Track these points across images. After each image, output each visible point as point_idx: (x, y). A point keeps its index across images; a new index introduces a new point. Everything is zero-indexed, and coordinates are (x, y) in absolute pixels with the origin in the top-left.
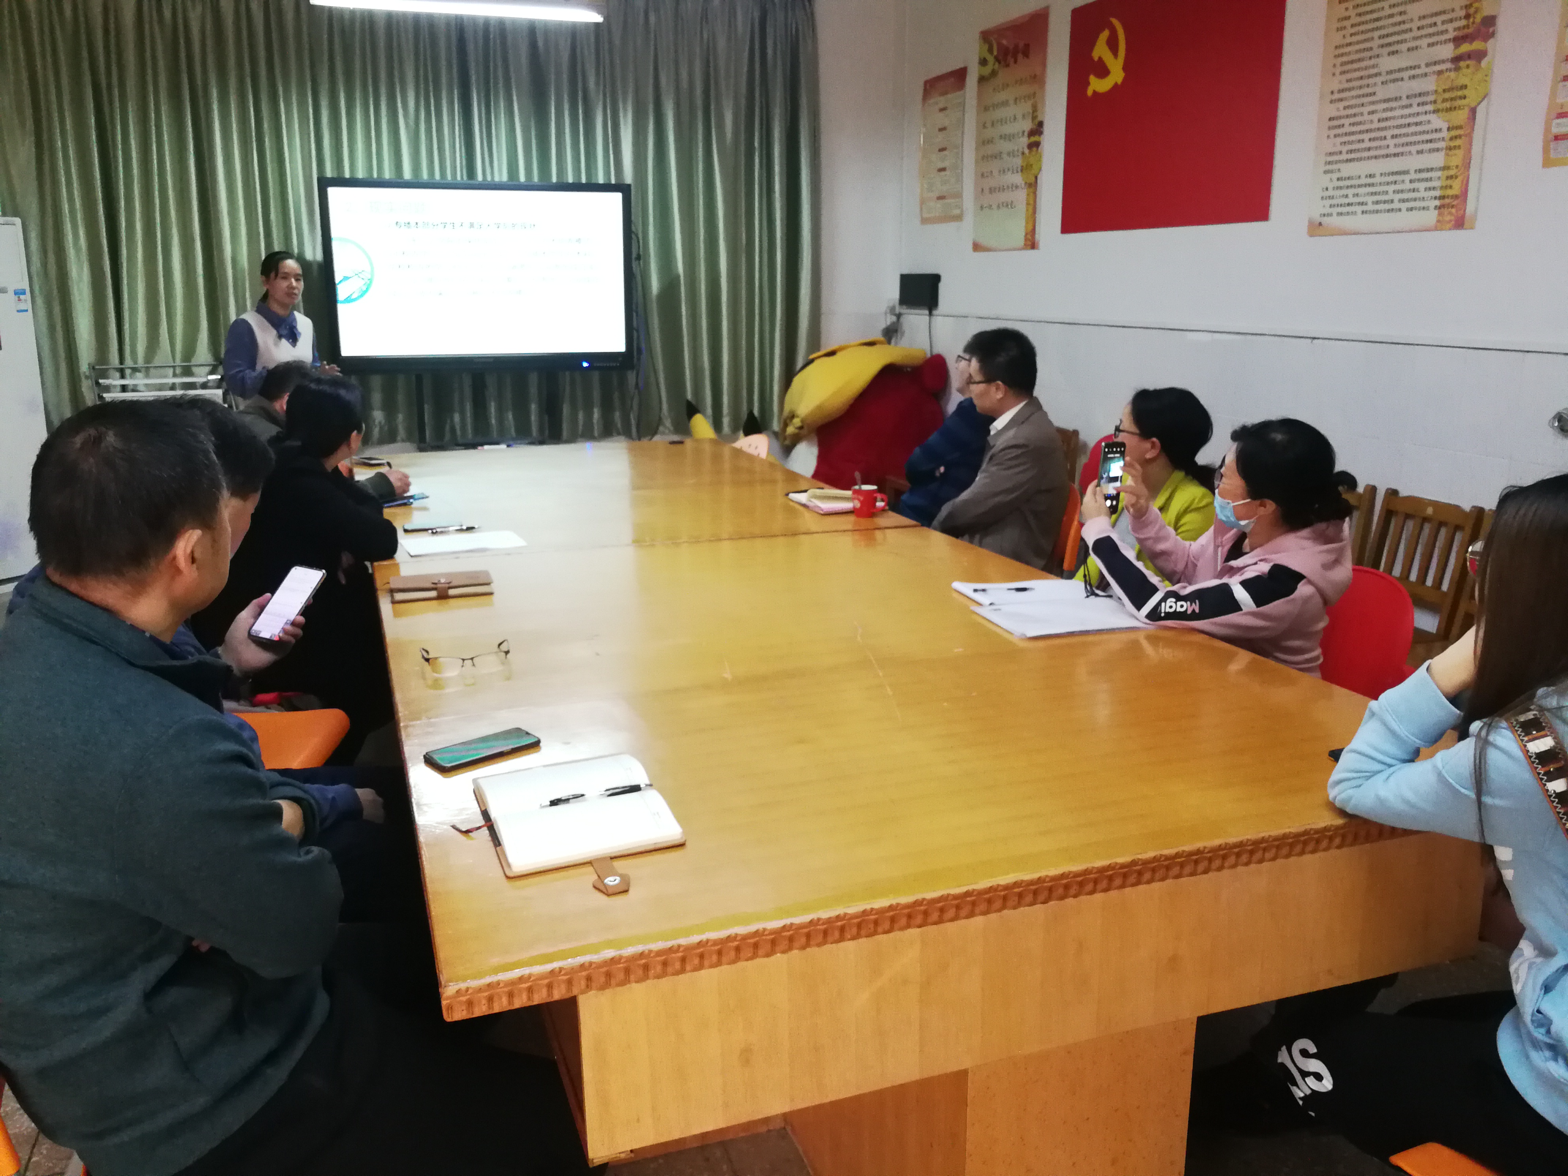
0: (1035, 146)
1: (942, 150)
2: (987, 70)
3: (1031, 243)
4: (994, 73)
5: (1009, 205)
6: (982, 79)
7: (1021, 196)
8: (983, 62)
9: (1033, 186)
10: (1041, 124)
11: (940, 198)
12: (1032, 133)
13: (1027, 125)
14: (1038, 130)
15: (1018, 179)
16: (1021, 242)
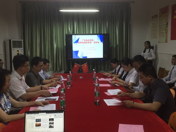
0: (167, 26)
1: (154, 27)
2: (160, 15)
3: (166, 42)
4: (161, 15)
5: (163, 36)
6: (160, 16)
7: (165, 34)
8: (160, 14)
9: (167, 33)
10: (168, 23)
11: (154, 34)
12: (166, 24)
13: (166, 23)
14: (167, 24)
15: (164, 31)
16: (165, 41)
